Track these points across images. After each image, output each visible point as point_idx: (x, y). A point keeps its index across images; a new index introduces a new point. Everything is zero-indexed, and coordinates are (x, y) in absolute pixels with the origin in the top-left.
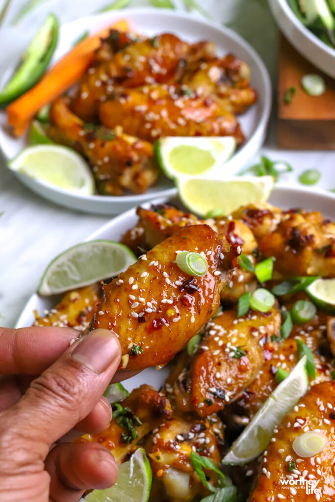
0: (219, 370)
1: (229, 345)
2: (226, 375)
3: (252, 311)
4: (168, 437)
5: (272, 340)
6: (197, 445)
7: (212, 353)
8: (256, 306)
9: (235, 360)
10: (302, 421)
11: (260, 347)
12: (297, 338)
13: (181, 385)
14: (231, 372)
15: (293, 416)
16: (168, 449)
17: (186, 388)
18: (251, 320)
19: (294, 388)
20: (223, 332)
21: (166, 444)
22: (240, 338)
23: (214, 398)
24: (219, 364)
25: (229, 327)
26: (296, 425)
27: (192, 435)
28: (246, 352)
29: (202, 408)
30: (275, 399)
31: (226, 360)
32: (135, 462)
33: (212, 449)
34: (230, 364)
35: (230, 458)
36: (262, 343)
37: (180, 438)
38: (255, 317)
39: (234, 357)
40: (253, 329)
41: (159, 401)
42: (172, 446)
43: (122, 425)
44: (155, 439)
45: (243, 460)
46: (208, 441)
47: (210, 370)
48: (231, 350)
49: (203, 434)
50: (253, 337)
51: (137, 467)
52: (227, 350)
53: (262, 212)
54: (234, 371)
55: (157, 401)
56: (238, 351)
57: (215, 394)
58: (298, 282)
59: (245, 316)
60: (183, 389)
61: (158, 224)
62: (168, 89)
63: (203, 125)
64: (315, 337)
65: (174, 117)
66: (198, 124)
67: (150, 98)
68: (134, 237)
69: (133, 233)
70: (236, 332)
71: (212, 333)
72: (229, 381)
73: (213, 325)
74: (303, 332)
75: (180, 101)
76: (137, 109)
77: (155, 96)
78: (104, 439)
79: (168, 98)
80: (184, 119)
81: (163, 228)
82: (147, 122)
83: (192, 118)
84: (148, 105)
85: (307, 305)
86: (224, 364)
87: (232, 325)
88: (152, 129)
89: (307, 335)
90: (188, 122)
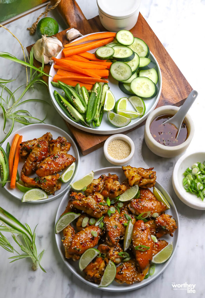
1: (113, 226)
2: (116, 233)
3: (112, 214)
4: (111, 253)
5: (120, 219)
6: (117, 250)
7: (111, 230)
8: (112, 213)
10: (137, 235)
12: (123, 213)
15: (135, 235)
16: (113, 255)
17: (110, 241)
18: (113, 216)
19: (131, 227)
20: (109, 223)
22: (114, 223)
25: (109, 221)
26: (137, 237)
27: (115, 249)
28: (117, 225)
31: (114, 230)
32: (110, 263)
33: (120, 249)
34: (116, 231)
35: (125, 249)
36: (119, 221)
37: (114, 251)
39: (115, 228)
40: (115, 219)
43: (102, 257)
45: (128, 248)
46: (119, 248)
47: (113, 234)
48: (114, 227)
49: (117, 247)
50: (116, 221)
57: (116, 239)
58: (116, 199)
59: (111, 216)
61: (79, 204)
62: (51, 158)
63: (65, 163)
64: (126, 210)
65: (57, 166)
66: (64, 164)
67: (48, 164)
68: (71, 208)
69: (71, 207)
70: (112, 221)
71: (107, 225)
72: (118, 234)
73: (105, 222)
74: (123, 210)
75: (56, 160)
76: (47, 169)
77: (49, 163)
78: (100, 262)
79: (53, 161)
80: (60, 165)
81: (81, 205)
82: (51, 171)
83: (62, 163)
84: (49, 166)
85: (120, 203)
86: (115, 231)
87: (110, 220)
88: (53, 172)
89: (124, 211)
90: (61, 165)
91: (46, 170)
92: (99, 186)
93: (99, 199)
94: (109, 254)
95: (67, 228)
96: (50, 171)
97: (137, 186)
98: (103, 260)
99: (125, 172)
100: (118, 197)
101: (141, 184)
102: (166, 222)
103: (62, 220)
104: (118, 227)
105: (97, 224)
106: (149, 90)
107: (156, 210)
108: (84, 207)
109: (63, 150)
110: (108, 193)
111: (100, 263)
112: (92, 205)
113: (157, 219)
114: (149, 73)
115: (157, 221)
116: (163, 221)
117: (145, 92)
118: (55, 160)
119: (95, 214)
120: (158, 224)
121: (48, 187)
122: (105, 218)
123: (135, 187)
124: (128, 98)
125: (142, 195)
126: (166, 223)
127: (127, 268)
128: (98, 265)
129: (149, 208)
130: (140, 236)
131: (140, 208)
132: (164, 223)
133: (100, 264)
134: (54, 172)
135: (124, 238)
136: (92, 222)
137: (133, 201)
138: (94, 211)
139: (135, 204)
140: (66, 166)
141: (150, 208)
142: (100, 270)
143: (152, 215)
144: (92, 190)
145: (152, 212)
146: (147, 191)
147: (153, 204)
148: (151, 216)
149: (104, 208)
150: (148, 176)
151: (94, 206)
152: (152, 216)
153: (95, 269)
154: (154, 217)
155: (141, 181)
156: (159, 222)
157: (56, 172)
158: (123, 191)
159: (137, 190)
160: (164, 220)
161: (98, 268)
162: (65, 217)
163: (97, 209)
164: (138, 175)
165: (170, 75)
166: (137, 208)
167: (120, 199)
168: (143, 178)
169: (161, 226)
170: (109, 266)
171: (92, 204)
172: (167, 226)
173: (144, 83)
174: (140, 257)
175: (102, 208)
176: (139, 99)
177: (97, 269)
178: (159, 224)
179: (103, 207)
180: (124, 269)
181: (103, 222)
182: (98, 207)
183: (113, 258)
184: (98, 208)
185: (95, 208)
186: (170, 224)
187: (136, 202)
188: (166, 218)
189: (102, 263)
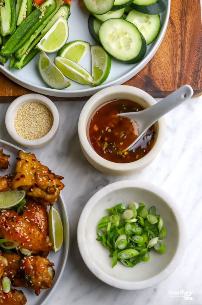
97: (24, 192)
99: (19, 162)
101: (30, 194)
102: (36, 271)
106: (129, 49)
107: (30, 246)
113: (24, 259)
114: (146, 22)
115: (24, 261)
116: (32, 267)
117: (120, 48)
120: (22, 268)
123: (21, 193)
124: (91, 44)
125: (28, 209)
126: (34, 272)
131: (7, 230)
132: (32, 271)
137: (3, 214)
139: (3, 220)
141: (23, 237)
143: (21, 249)
145: (23, 244)
146: (37, 207)
148: (19, 249)
150: (45, 188)
155: (32, 190)
156: (26, 264)
159: (21, 198)
160: (34, 266)
164: (33, 176)
165: (182, 41)
166: (3, 228)
168: (36, 186)
169: (24, 273)
172: (33, 277)
173: (126, 33)
176: (105, 57)
178: (24, 268)
186: (40, 278)
187: (7, 218)
188: (39, 266)
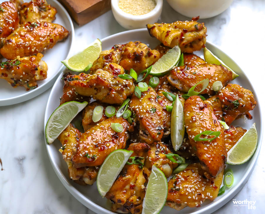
0: (153, 121)
1: (148, 110)
2: (156, 120)
3: (143, 93)
4: (153, 156)
5: (158, 98)
6: (162, 152)
7: (146, 116)
8: (143, 90)
9: (155, 113)
10: (194, 117)
11: (157, 103)
13: (144, 135)
14: (157, 118)
15: (190, 118)
16: (157, 159)
17: (147, 135)
18: (145, 96)
19: (180, 109)
20: (141, 107)
21: (155, 158)
22: (149, 105)
23: (159, 131)
24: (152, 118)
25: (140, 104)
26: (194, 120)
27: (159, 149)
28: (156, 108)
29: (158, 138)
30: (178, 117)
32: (154, 171)
33: (167, 149)
34: (155, 116)
35: (177, 147)
36: (157, 102)
37: (157, 153)
38: (145, 94)
39: (153, 113)
40: (149, 99)
41: (145, 145)
42: (158, 157)
43: (137, 164)
44: (150, 160)
45: (180, 145)
46: (164, 148)
47: (150, 122)
48: (151, 111)
49: (161, 147)
50: (152, 101)
51: (156, 172)
52: (149, 112)
53: (110, 55)
54: (158, 118)
55: (144, 146)
56: (153, 110)
57: (158, 129)
58: (146, 73)
59: (142, 96)
60: (146, 136)
61: (82, 84)
62: (26, 27)
63: (51, 35)
64: (166, 88)
65: (37, 38)
66: (49, 36)
67: (21, 36)
68: (70, 96)
69: (68, 94)
70: (145, 103)
71: (137, 110)
72: (159, 122)
73: (134, 107)
74: (160, 89)
75: (35, 30)
76: (19, 43)
77: (22, 34)
78: (135, 173)
79: (29, 31)
80: (42, 37)
81: (85, 84)
82: (27, 47)
83: (45, 34)
84: (23, 39)
85: (154, 78)
86: (153, 117)
87: (140, 102)
88: (31, 49)
89: (162, 89)
90: (44, 37)
91: (18, 46)
92: (113, 57)
93: (117, 69)
94: (150, 158)
95: (66, 130)
96: (25, 47)
97: (177, 47)
98: (140, 169)
99: (154, 30)
100: (149, 68)
101: (184, 42)
102: (238, 92)
103: (56, 117)
104: (157, 110)
105: (119, 115)
107: (217, 79)
108: (91, 86)
109: (44, 18)
110: (130, 61)
111: (136, 175)
112: (105, 80)
113: (220, 93)
115: (222, 94)
116: (232, 93)
118: (32, 29)
119: (113, 96)
120: (225, 100)
121: (24, 73)
122: (131, 101)
123: (175, 49)
125: (188, 63)
126: (237, 95)
127: (186, 178)
128: (133, 180)
129: (204, 75)
130: (200, 118)
131: (189, 77)
132: (235, 96)
133: (136, 177)
134: (33, 50)
135: (170, 131)
136: (110, 111)
137: (176, 69)
138: (111, 90)
139: (179, 73)
140: (52, 39)
141: (206, 75)
142: (137, 188)
143: (211, 87)
144: (102, 64)
145: (211, 81)
147: (209, 69)
148: (210, 89)
149: (127, 83)
150: (193, 27)
151: (110, 81)
152: (212, 89)
153: (128, 187)
154: (215, 90)
155: (183, 37)
156: (225, 95)
157: (35, 51)
158: (155, 57)
159: (178, 53)
160: (233, 91)
161: (134, 186)
162: (60, 110)
163: (115, 86)
164: (175, 29)
166: (185, 78)
167: (152, 72)
168: (185, 31)
169: (230, 102)
170: (154, 176)
171: (106, 78)
172: (240, 99)
174: (207, 152)
175: (124, 84)
177: (132, 187)
178: (226, 98)
179: (125, 81)
180: (180, 181)
181: (130, 109)
182: (117, 82)
183: (158, 163)
184: (117, 85)
185: (112, 85)
186: (245, 95)
187: (182, 70)
188: (237, 88)
189: (140, 175)
